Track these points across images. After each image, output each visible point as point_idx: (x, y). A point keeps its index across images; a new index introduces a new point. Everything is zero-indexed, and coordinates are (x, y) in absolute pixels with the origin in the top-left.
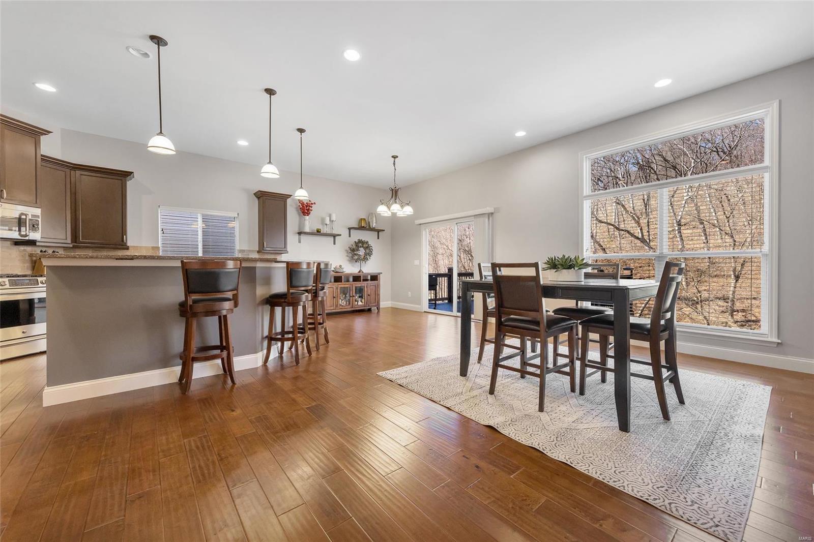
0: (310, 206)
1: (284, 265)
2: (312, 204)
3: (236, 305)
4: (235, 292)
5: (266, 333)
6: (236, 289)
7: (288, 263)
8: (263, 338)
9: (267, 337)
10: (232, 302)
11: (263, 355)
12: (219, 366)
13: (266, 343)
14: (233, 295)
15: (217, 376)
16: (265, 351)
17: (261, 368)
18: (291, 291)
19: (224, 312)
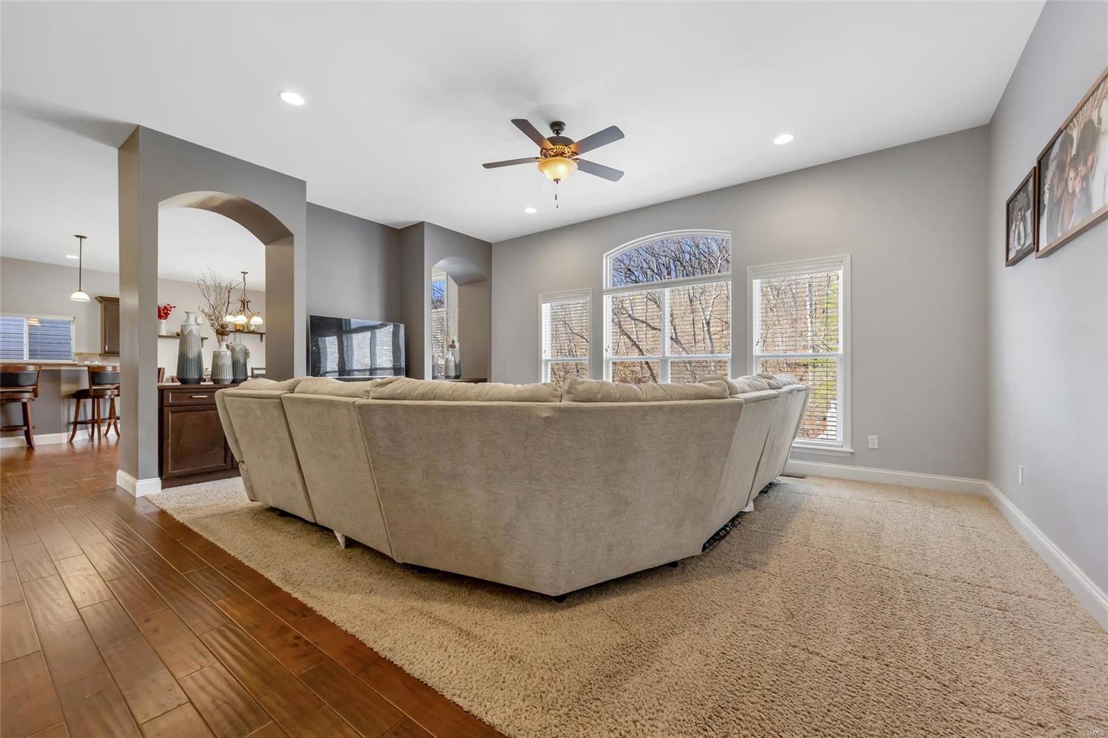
0: (168, 310)
1: (86, 368)
2: (171, 307)
3: (36, 396)
4: (35, 387)
5: (72, 420)
6: (36, 385)
7: (89, 367)
8: (69, 423)
9: (73, 423)
10: (32, 394)
11: (69, 435)
12: (23, 441)
13: (72, 427)
14: (34, 389)
15: (22, 448)
16: (71, 433)
17: (66, 444)
18: (94, 388)
19: (25, 400)
